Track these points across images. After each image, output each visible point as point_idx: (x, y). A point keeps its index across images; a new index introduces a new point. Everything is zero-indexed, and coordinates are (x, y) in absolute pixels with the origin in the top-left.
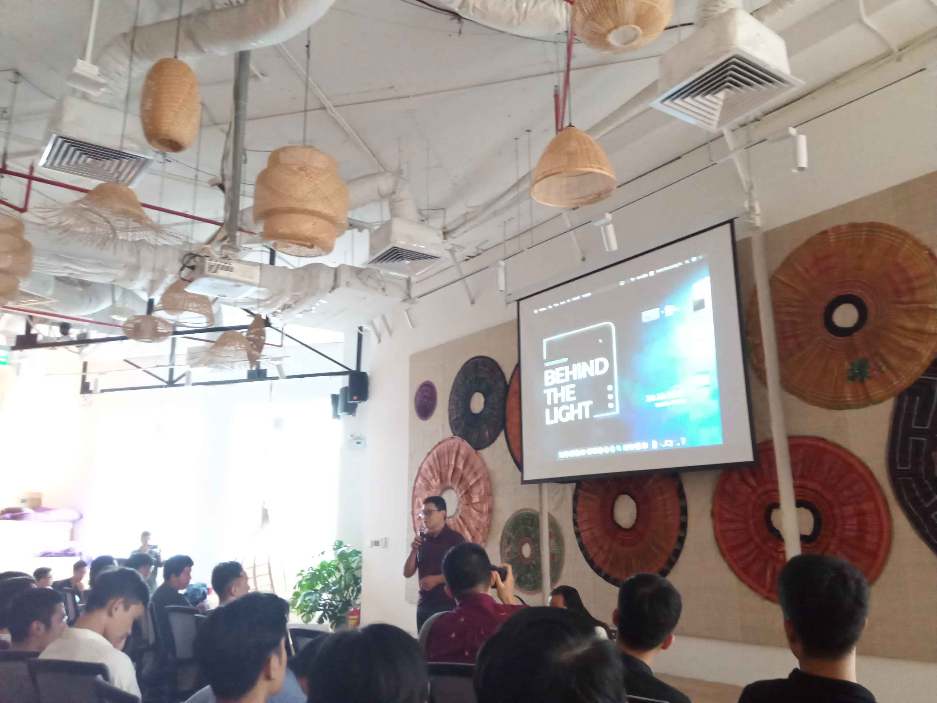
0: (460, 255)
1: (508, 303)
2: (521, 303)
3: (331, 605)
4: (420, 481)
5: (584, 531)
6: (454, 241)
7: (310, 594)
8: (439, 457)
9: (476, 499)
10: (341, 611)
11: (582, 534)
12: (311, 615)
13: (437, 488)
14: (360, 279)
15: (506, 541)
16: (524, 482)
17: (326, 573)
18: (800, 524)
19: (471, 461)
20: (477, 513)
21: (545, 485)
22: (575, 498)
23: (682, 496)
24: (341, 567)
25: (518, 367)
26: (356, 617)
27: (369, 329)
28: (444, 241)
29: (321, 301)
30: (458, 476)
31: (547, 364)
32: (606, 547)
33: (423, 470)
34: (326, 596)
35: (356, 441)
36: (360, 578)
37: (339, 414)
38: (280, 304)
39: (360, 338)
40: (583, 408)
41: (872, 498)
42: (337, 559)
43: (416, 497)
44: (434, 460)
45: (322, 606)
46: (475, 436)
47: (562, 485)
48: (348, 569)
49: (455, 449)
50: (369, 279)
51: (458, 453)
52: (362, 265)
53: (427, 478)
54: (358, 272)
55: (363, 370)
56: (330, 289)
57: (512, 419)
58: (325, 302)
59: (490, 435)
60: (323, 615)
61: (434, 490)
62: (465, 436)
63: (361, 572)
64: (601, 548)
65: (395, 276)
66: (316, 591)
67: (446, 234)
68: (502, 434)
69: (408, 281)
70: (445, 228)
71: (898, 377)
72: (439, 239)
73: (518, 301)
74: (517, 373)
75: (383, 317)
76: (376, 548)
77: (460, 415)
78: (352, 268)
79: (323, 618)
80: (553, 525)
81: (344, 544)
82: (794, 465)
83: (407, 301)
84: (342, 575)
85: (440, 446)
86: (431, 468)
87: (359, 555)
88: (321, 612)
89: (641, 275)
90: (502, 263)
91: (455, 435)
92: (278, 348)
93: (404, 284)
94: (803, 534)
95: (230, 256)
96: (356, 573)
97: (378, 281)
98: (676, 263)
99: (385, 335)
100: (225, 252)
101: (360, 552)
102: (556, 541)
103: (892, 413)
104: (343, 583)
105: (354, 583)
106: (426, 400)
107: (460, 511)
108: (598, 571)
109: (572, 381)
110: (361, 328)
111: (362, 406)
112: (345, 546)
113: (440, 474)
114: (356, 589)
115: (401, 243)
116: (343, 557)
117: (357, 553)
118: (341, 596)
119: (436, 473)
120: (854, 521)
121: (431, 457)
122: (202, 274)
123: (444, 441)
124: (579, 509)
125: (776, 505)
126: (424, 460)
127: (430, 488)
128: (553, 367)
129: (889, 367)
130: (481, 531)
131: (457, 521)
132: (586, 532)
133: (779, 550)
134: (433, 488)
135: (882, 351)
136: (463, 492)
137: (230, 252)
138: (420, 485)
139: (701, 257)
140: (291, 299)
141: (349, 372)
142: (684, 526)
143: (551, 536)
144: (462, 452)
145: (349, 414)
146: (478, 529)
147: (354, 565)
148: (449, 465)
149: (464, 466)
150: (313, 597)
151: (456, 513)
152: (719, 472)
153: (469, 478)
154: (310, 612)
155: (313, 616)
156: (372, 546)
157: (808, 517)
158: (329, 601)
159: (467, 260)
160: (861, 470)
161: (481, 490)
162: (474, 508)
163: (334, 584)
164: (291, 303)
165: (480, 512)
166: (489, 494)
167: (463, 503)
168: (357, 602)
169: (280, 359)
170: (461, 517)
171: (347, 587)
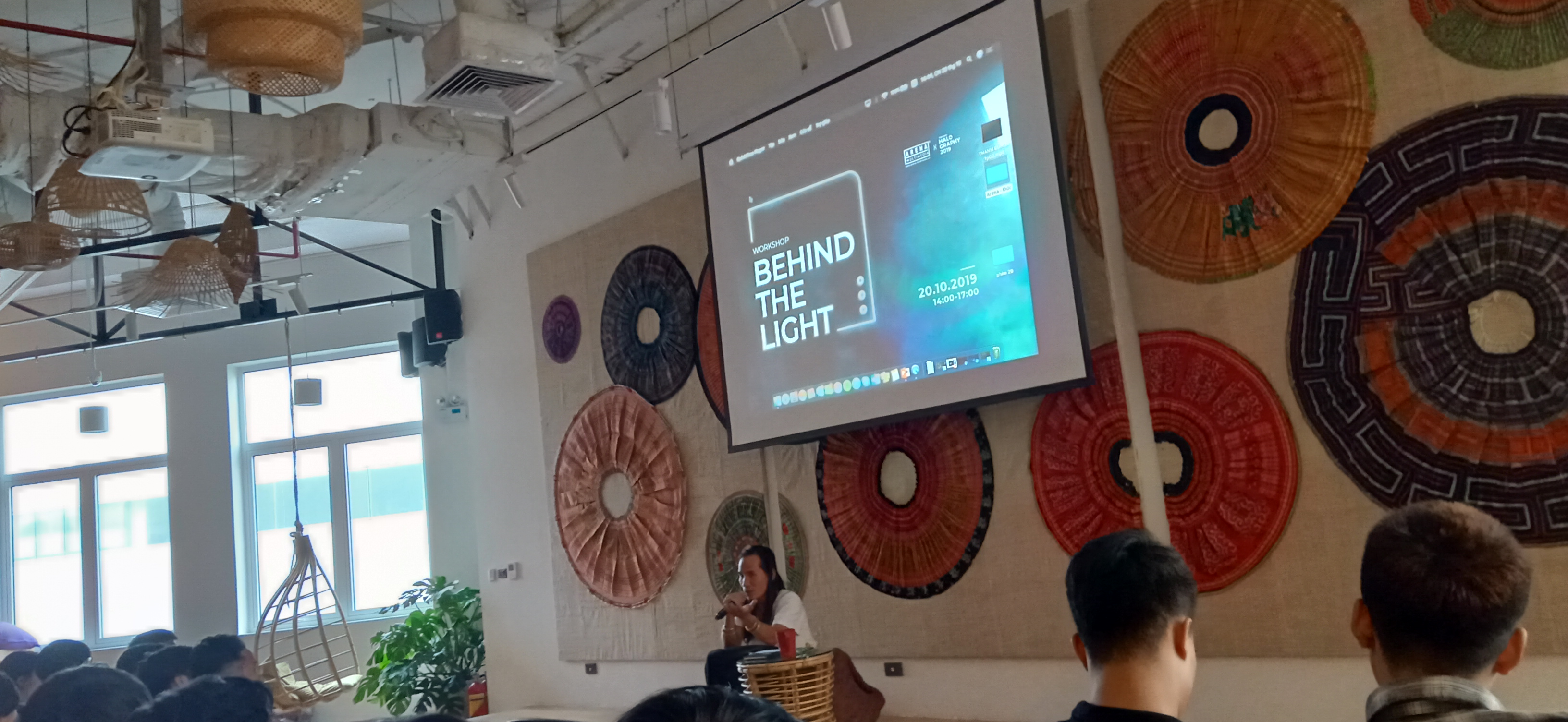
0: (594, 72)
1: (683, 152)
2: (705, 148)
3: (436, 681)
4: (564, 464)
5: (836, 516)
6: (580, 49)
7: (397, 668)
8: (593, 422)
9: (660, 485)
10: (454, 689)
11: (834, 522)
12: (404, 702)
13: (594, 472)
14: (418, 127)
15: (714, 545)
16: (732, 449)
17: (421, 632)
18: (1163, 468)
19: (647, 424)
20: (665, 506)
21: (769, 450)
22: (819, 466)
23: (984, 444)
24: (447, 618)
25: (709, 262)
26: (481, 695)
27: (452, 215)
28: (562, 49)
29: (352, 172)
30: (628, 447)
31: (756, 251)
32: (872, 538)
33: (567, 445)
34: (423, 668)
35: (450, 409)
36: (481, 633)
37: (416, 366)
38: (277, 182)
39: (437, 230)
40: (820, 317)
41: (1267, 416)
42: (438, 606)
43: (562, 491)
44: (586, 429)
45: (419, 686)
46: (649, 381)
47: (796, 448)
48: (459, 620)
49: (618, 406)
50: (434, 126)
51: (623, 412)
52: (416, 101)
53: (577, 458)
54: (412, 114)
55: (448, 287)
56: (364, 149)
57: (707, 346)
58: (358, 172)
59: (674, 378)
60: (424, 699)
61: (591, 477)
62: (634, 384)
63: (481, 624)
64: (864, 540)
65: (483, 117)
66: (407, 662)
67: (562, 36)
68: (695, 370)
69: (506, 124)
70: (561, 26)
71: (1300, 222)
72: (549, 47)
73: (700, 147)
74: (708, 269)
75: (473, 190)
76: (502, 581)
77: (621, 349)
78: (401, 108)
79: (425, 703)
80: (788, 511)
81: (448, 581)
82: (1149, 376)
83: (508, 160)
84: (449, 632)
85: (593, 403)
86: (580, 440)
87: (477, 595)
88: (421, 695)
89: (898, 86)
90: (665, 83)
91: (616, 383)
92: (290, 260)
93: (499, 130)
94: (1167, 483)
95: (154, 105)
96: (475, 625)
97: (451, 128)
98: (953, 62)
99: (481, 224)
100: (142, 97)
101: (478, 592)
102: (795, 537)
103: (1293, 280)
104: (453, 643)
105: (472, 642)
106: (562, 329)
107: (636, 506)
108: (862, 576)
109: (798, 275)
110: (436, 213)
111: (454, 347)
112: (451, 584)
113: (598, 450)
114: (475, 650)
115: (479, 58)
116: (446, 602)
117: (472, 592)
118: (453, 665)
119: (590, 450)
120: (1242, 455)
121: (579, 423)
122: (104, 141)
123: (599, 394)
124: (825, 483)
125: (1127, 443)
126: (570, 429)
127: (583, 473)
128: (768, 255)
129: (1287, 208)
130: (673, 534)
131: (633, 523)
132: (839, 518)
133: (1133, 511)
134: (588, 474)
135: (1276, 183)
136: (638, 475)
137: (152, 97)
138: (567, 471)
139: (989, 50)
140: (296, 172)
141: (425, 292)
142: (989, 491)
143: (785, 530)
144: (631, 410)
145: (433, 365)
146: (668, 533)
147: (469, 614)
148: (610, 433)
149: (636, 434)
150: (403, 673)
151: (629, 511)
152: (1039, 399)
153: (646, 451)
154: (402, 696)
155: (408, 703)
156: (495, 580)
157: (1173, 455)
158: (432, 676)
159: (608, 81)
160: (1249, 373)
161: (667, 469)
162: (658, 500)
163: (439, 646)
164: (296, 178)
165: (670, 505)
166: (681, 474)
167: (639, 493)
168: (481, 672)
169: (295, 279)
170: (637, 516)
171: (460, 650)
